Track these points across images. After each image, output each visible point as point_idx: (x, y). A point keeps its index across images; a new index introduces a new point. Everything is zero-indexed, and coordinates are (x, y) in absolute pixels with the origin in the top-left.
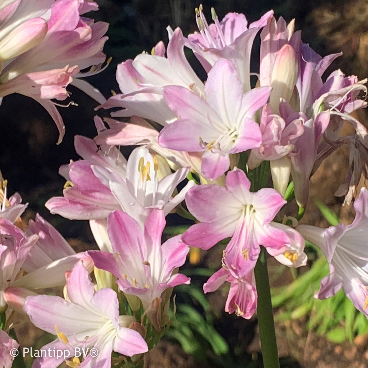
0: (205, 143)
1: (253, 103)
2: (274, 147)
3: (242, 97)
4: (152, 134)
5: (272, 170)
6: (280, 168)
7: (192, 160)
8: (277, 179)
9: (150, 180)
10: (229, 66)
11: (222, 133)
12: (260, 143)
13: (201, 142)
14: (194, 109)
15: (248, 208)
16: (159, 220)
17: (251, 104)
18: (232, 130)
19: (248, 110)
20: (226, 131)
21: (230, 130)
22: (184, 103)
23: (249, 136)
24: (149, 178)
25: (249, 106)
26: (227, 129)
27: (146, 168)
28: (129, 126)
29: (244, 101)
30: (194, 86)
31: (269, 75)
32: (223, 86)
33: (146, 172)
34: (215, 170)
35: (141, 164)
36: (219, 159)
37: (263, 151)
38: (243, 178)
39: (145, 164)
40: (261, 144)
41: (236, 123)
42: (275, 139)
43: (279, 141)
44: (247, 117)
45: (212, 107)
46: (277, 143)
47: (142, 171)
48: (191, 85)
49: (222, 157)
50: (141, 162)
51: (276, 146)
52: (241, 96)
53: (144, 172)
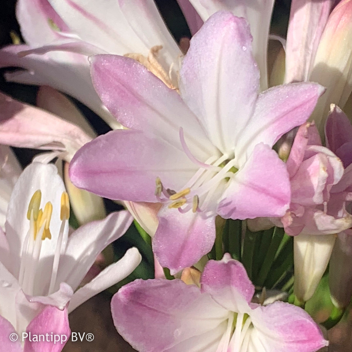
0: (168, 190)
1: (278, 114)
2: (313, 216)
3: (258, 97)
4: (70, 132)
5: (297, 246)
6: (313, 245)
7: (137, 210)
8: (303, 262)
9: (50, 238)
10: (238, 29)
11: (203, 164)
12: (287, 207)
13: (160, 190)
14: (153, 109)
15: (240, 320)
16: (57, 325)
17: (274, 116)
18: (226, 157)
19: (266, 127)
20: (215, 157)
21: (222, 155)
22: (133, 94)
23: (263, 185)
24: (47, 234)
25: (268, 120)
26: (215, 152)
27: (44, 216)
28: (30, 111)
29: (258, 107)
30: (160, 51)
31: (304, 43)
32: (219, 70)
33: (42, 224)
34: (183, 247)
35: (34, 205)
36: (193, 224)
37: (289, 224)
38: (241, 278)
39: (42, 206)
40: (288, 211)
41: (236, 145)
42: (317, 199)
43: (325, 204)
44: (262, 143)
45: (192, 108)
46: (320, 207)
47: (35, 220)
48: (155, 49)
49: (199, 219)
50: (36, 201)
51: (316, 214)
52: (255, 95)
53: (38, 222)
